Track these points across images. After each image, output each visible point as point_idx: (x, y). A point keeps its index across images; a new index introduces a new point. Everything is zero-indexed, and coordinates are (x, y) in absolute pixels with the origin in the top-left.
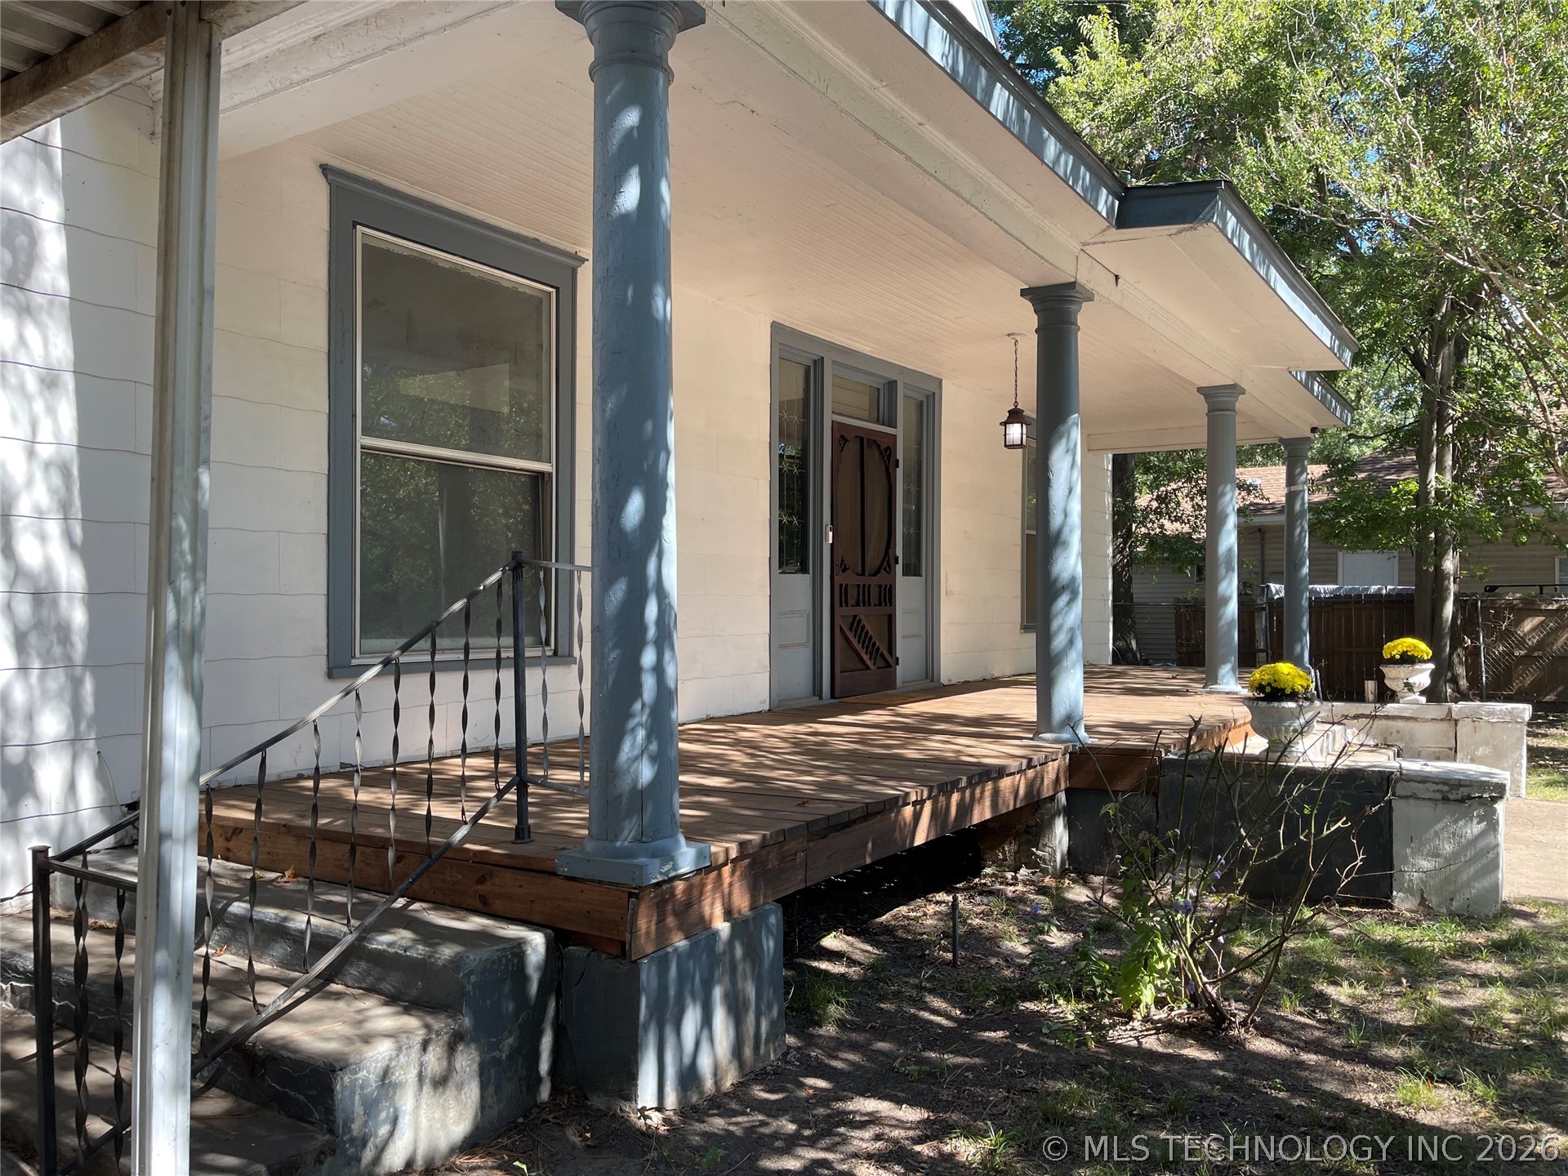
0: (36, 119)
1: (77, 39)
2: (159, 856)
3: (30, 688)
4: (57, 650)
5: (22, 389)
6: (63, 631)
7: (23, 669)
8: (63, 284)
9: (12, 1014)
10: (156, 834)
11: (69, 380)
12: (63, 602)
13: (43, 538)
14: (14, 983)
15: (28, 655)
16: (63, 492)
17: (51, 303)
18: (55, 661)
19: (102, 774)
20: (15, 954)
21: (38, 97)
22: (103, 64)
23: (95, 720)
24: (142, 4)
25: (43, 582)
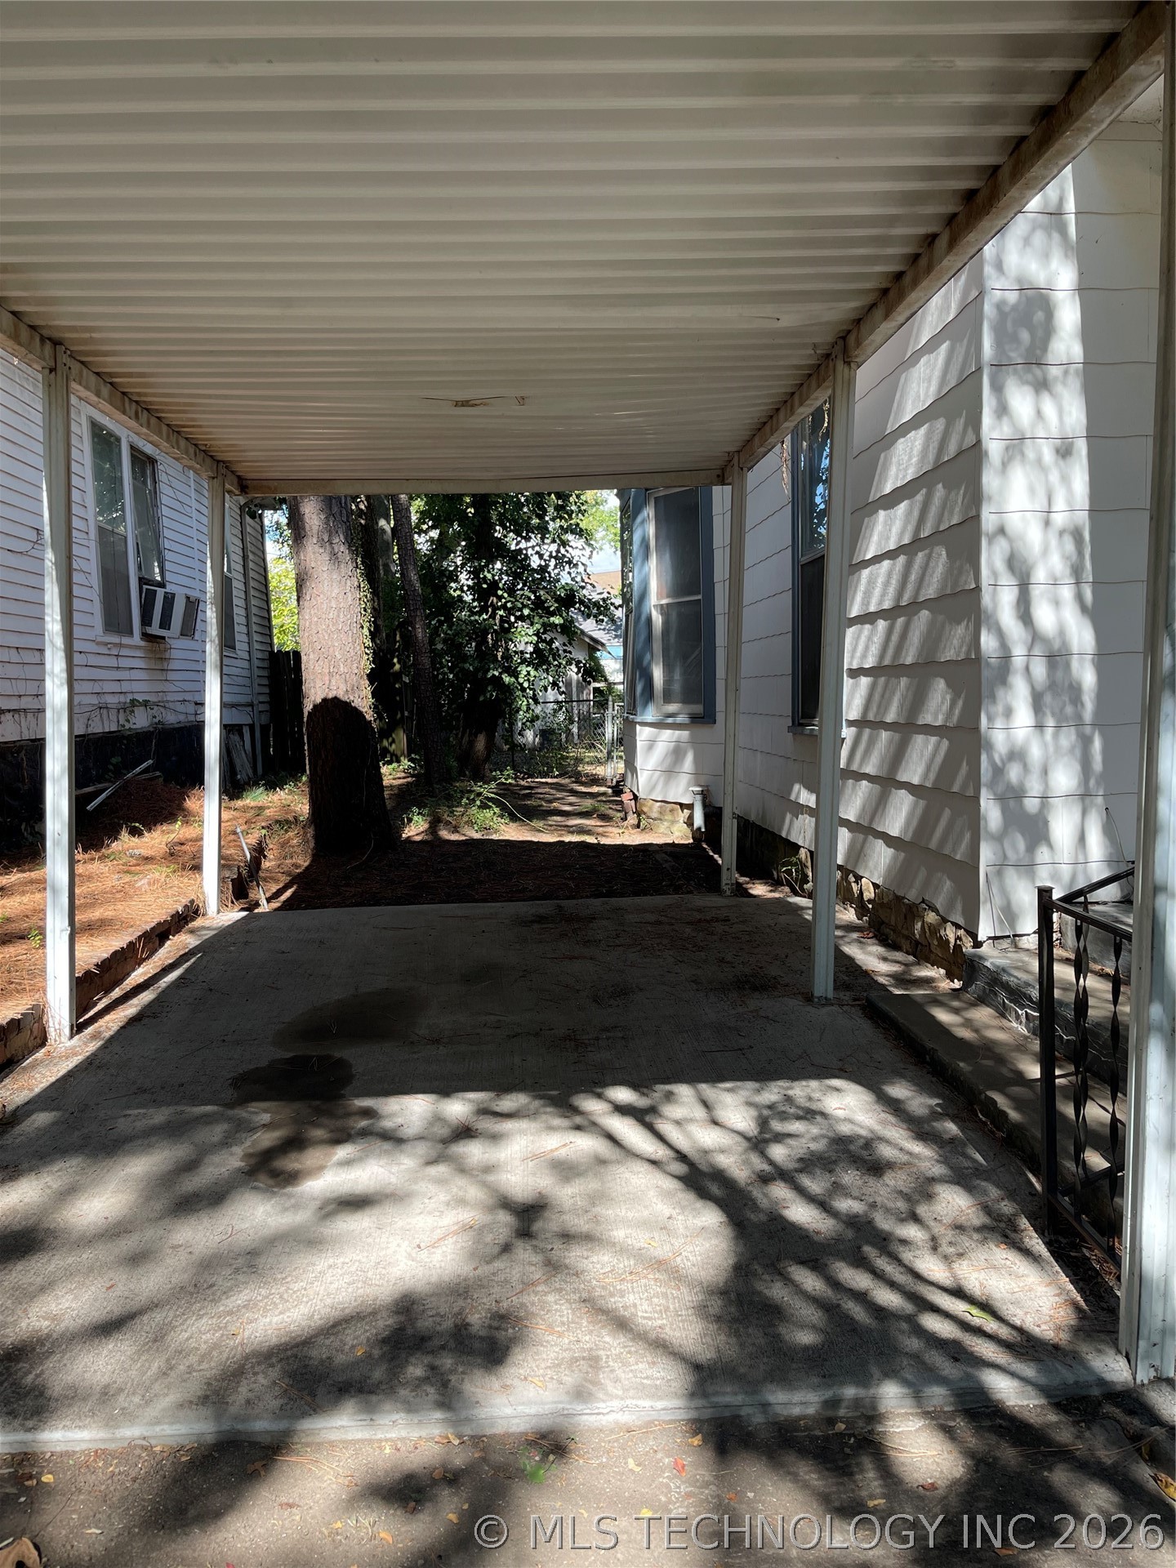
0: (1044, 178)
1: (1079, 75)
2: (1154, 909)
3: (1045, 745)
4: (1069, 709)
5: (1039, 461)
6: (1075, 691)
7: (1040, 726)
8: (1077, 351)
9: (1026, 1038)
10: (1150, 886)
11: (1082, 447)
12: (1075, 663)
13: (1057, 603)
14: (1029, 1011)
15: (1044, 714)
16: (1074, 557)
17: (1066, 373)
18: (1067, 720)
19: (1110, 830)
20: (1030, 985)
21: (1045, 152)
22: (1103, 92)
23: (1104, 777)
24: (1141, 7)
25: (1057, 645)
